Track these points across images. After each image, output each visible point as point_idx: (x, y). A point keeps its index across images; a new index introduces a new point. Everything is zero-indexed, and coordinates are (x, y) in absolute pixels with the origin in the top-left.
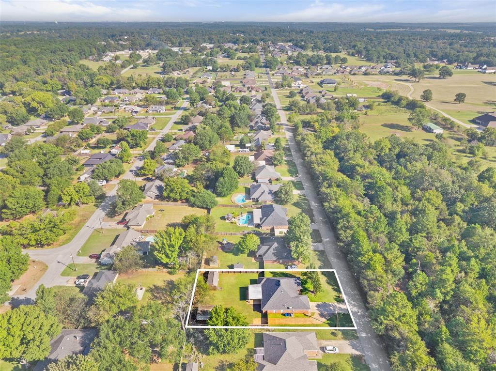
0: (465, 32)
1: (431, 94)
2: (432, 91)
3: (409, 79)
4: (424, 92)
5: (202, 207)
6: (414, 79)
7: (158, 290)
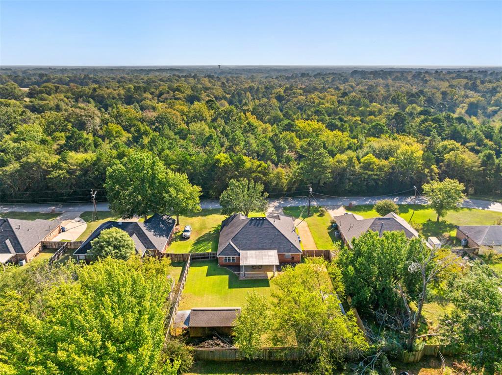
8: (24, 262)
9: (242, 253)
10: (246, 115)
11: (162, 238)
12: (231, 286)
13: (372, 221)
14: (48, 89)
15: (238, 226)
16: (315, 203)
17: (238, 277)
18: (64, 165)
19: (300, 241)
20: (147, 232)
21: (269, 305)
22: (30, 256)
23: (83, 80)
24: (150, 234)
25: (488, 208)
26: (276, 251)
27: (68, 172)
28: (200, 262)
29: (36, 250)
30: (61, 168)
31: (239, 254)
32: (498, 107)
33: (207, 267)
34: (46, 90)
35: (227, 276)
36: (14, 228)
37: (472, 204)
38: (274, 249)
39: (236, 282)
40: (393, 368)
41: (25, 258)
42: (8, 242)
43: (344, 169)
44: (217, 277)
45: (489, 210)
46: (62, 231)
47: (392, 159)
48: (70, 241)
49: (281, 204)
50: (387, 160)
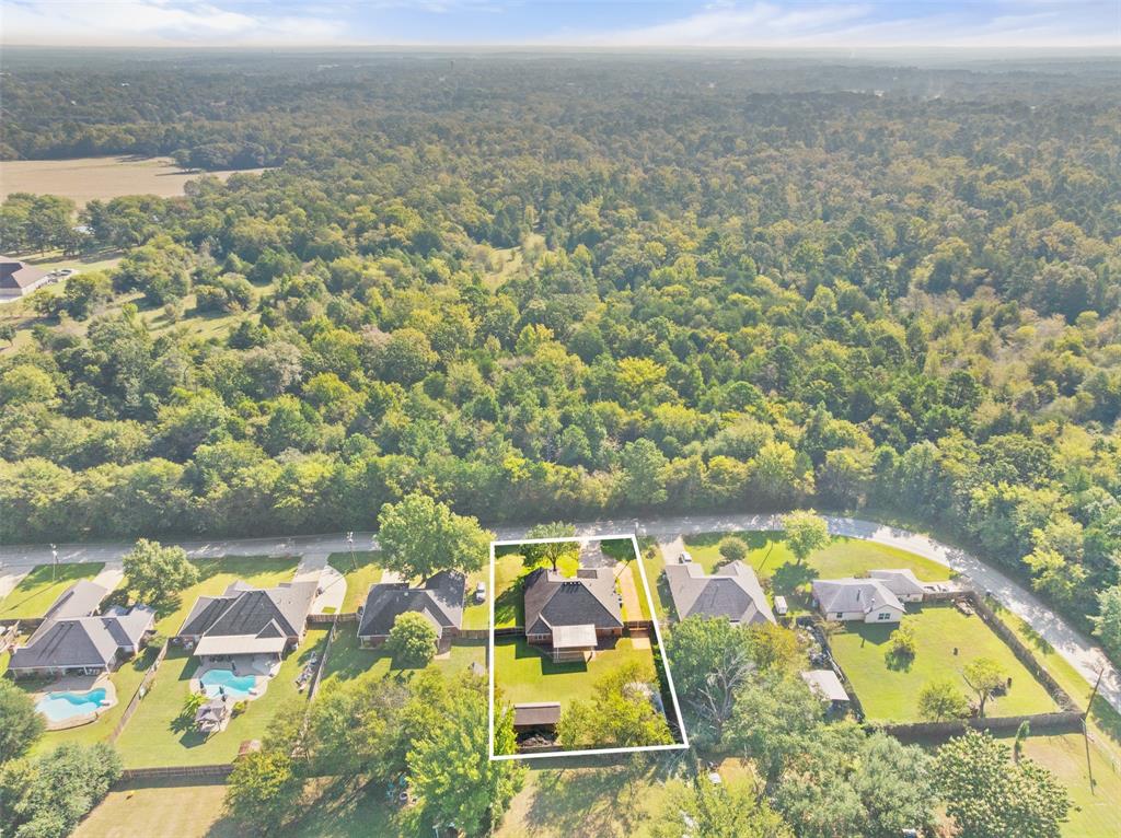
5: (96, 802)
8: (297, 646)
9: (553, 629)
10: (536, 330)
11: (456, 608)
12: (545, 672)
13: (706, 583)
15: (548, 591)
16: (645, 531)
17: (552, 660)
18: (294, 487)
19: (621, 605)
20: (437, 603)
21: (590, 708)
22: (300, 637)
23: (166, 141)
24: (442, 606)
25: (871, 536)
26: (593, 626)
27: (304, 499)
28: (507, 639)
29: (304, 628)
30: (290, 492)
31: (551, 632)
32: (986, 270)
33: (514, 646)
34: (131, 221)
35: (539, 659)
36: (275, 602)
37: (853, 529)
38: (590, 623)
39: (550, 667)
40: (699, 760)
41: (296, 641)
42: (273, 621)
43: (685, 481)
44: (528, 660)
45: (873, 540)
46: (320, 592)
47: (752, 462)
48: (335, 609)
49: (598, 533)
50: (745, 462)
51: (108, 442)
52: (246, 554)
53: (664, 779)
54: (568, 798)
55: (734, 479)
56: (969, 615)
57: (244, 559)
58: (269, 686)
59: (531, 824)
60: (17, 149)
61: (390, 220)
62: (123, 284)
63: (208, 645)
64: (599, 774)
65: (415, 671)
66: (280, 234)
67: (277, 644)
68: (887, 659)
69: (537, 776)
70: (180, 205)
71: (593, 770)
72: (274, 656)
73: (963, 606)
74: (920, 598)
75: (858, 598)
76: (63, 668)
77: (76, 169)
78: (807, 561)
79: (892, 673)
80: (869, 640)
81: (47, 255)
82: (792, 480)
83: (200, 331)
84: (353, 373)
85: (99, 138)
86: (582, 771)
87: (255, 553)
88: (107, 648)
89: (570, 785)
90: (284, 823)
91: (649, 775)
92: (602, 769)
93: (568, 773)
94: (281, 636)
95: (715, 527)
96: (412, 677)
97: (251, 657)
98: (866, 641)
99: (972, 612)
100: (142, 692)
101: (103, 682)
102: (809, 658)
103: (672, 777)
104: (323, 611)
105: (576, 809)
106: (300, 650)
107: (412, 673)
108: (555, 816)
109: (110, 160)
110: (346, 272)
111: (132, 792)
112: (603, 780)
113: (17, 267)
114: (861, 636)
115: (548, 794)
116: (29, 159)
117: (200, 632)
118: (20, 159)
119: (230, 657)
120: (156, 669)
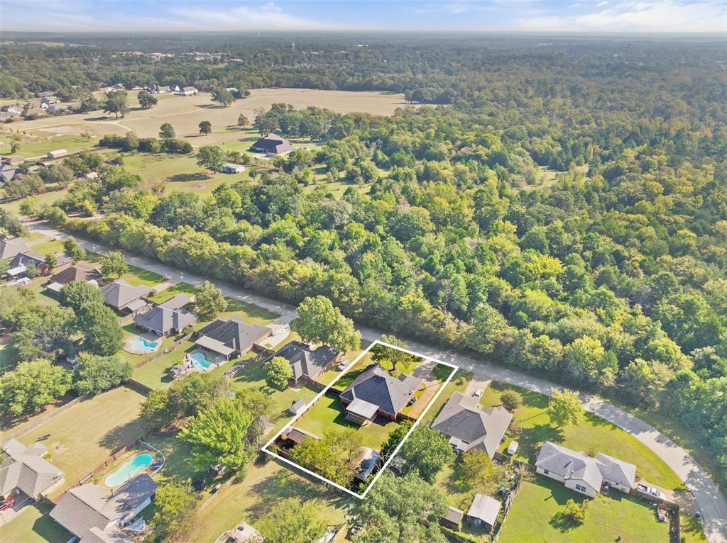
0: (71, 45)
1: (172, 128)
2: (172, 125)
3: (106, 115)
4: (161, 128)
5: (113, 387)
6: (113, 115)
7: (262, 509)
8: (239, 356)
9: (355, 399)
11: (318, 367)
12: (336, 421)
13: (461, 410)
14: (347, 126)
15: (367, 377)
17: (345, 416)
18: (290, 277)
22: (243, 353)
24: (310, 362)
25: (638, 433)
26: (378, 407)
27: (292, 285)
28: (332, 395)
29: (249, 349)
30: (287, 279)
31: (352, 400)
33: (333, 401)
34: (345, 126)
35: (337, 412)
36: (239, 331)
39: (341, 420)
41: (240, 354)
42: (234, 340)
44: (333, 410)
45: (636, 436)
46: (271, 335)
47: (568, 347)
48: (271, 346)
49: (441, 359)
50: (564, 345)
51: (240, 233)
52: (261, 306)
53: (338, 507)
54: (282, 488)
55: (548, 355)
56: (661, 521)
57: (258, 308)
58: (214, 370)
59: (253, 490)
60: (337, 84)
61: (484, 143)
62: (320, 158)
63: (205, 341)
64: (309, 485)
65: (277, 391)
66: (413, 143)
67: (228, 351)
68: (556, 516)
69: (279, 469)
70: (377, 120)
71: (308, 482)
72: (225, 357)
73: (662, 513)
74: (628, 491)
75: (566, 466)
76: (151, 329)
77: (357, 96)
78: (564, 428)
79: (550, 527)
80: (556, 498)
81: (305, 139)
82: (592, 369)
83: (338, 190)
84: (377, 227)
85: (377, 80)
86: (303, 479)
87: (264, 307)
88: (167, 325)
89: (290, 483)
90: (162, 431)
91: (333, 500)
92: (313, 484)
93: (296, 476)
94: (232, 348)
95: (522, 383)
96: (273, 394)
97: (217, 354)
98: (552, 498)
99: (666, 520)
100: (167, 350)
101: (159, 341)
102: (498, 488)
103: (344, 508)
104: (266, 345)
105: (279, 496)
106: (240, 359)
107: (274, 392)
108: (267, 493)
109: (377, 93)
110: (433, 170)
111: (128, 389)
112: (307, 490)
113: (280, 143)
114: (552, 493)
115: (275, 480)
116: (342, 90)
117: (205, 333)
118: (337, 90)
119: (209, 350)
120: (180, 343)
